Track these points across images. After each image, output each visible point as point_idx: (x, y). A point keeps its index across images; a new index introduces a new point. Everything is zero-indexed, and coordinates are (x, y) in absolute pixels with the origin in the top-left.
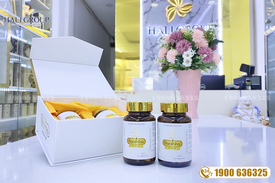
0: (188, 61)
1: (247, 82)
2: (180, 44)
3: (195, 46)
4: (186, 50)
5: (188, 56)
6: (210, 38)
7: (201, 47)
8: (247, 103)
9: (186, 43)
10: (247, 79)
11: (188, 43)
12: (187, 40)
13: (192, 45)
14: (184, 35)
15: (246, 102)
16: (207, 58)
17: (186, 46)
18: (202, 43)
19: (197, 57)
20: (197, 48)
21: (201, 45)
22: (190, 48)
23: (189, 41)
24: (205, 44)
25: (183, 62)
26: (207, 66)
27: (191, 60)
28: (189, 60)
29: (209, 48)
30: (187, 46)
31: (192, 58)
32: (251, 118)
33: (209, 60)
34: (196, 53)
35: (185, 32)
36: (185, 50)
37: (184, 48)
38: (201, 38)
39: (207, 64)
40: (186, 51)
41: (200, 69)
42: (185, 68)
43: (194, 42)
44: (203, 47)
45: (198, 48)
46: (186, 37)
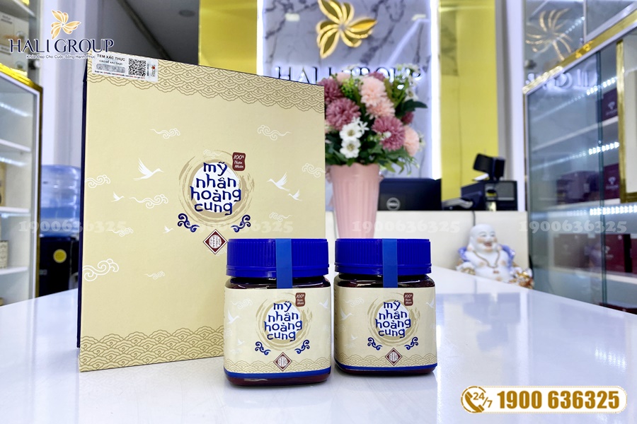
0: (351, 146)
1: (488, 195)
2: (335, 107)
3: (367, 114)
4: (348, 121)
5: (351, 134)
6: (399, 98)
7: (380, 117)
8: (488, 238)
9: (348, 107)
10: (488, 187)
11: (351, 107)
12: (349, 100)
13: (360, 110)
14: (342, 88)
15: (484, 236)
16: (392, 139)
17: (349, 113)
18: (381, 106)
19: (371, 138)
20: (371, 118)
21: (380, 111)
22: (356, 118)
23: (354, 103)
24: (388, 109)
25: (341, 147)
26: (393, 157)
27: (358, 144)
28: (355, 144)
29: (395, 119)
30: (351, 112)
31: (361, 139)
32: (495, 272)
33: (396, 145)
34: (367, 129)
35: (346, 83)
36: (346, 120)
37: (344, 118)
38: (379, 95)
39: (393, 153)
40: (347, 123)
41: (379, 164)
42: (345, 160)
43: (364, 104)
44: (384, 116)
45: (374, 119)
46: (347, 94)
